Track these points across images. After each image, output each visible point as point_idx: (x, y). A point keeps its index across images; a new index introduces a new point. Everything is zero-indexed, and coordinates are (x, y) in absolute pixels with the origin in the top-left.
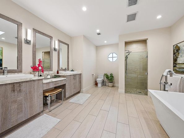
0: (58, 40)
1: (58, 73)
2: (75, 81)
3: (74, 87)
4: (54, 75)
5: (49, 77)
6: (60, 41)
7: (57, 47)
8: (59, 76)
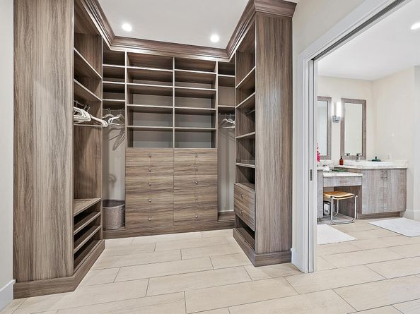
0: (342, 99)
1: (341, 163)
2: (386, 183)
3: (382, 197)
4: (333, 166)
5: (327, 169)
6: (345, 101)
7: (339, 114)
8: (346, 170)
